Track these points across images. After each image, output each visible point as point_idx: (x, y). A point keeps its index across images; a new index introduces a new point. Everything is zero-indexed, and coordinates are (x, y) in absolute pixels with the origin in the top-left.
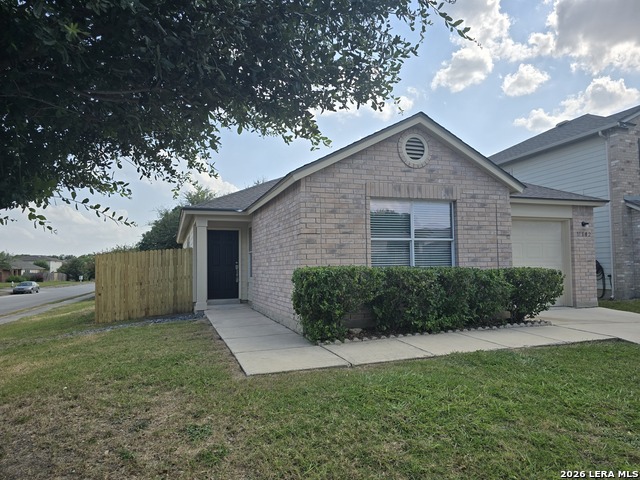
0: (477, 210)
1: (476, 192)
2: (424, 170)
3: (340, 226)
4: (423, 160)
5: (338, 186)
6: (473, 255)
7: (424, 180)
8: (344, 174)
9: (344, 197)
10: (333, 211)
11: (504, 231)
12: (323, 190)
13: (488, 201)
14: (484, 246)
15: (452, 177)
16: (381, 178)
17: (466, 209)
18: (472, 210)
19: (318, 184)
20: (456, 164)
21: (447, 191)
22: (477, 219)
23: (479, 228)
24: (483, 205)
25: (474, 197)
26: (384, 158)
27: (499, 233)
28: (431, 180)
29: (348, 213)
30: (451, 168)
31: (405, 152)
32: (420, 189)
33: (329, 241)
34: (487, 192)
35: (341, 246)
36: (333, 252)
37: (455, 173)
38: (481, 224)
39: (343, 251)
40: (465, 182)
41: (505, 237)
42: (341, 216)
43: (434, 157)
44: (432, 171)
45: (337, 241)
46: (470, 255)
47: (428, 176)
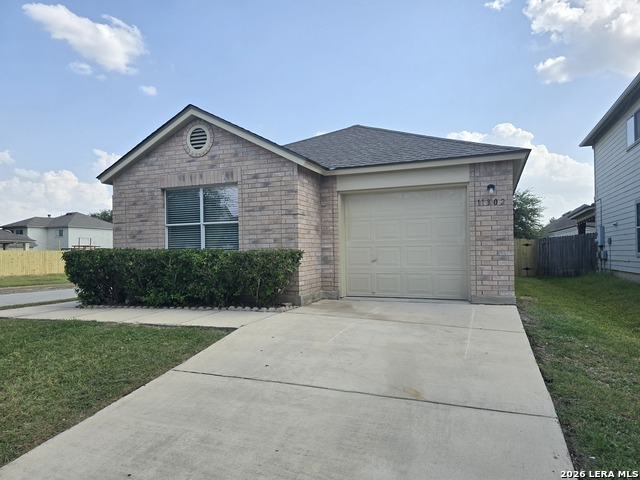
0: (259, 190)
1: (257, 171)
2: (206, 158)
3: (139, 216)
4: (205, 147)
5: (138, 182)
6: (254, 237)
7: (206, 167)
8: (142, 171)
9: (142, 191)
10: (135, 204)
11: (290, 211)
12: (127, 187)
13: (271, 180)
14: (267, 227)
15: (233, 159)
16: (170, 171)
17: (248, 191)
18: (254, 190)
19: (123, 183)
20: (238, 146)
21: (227, 175)
22: (259, 199)
23: (262, 208)
24: (266, 185)
25: (256, 177)
26: (172, 153)
27: (284, 212)
28: (212, 167)
29: (145, 204)
30: (233, 151)
31: (189, 143)
32: (201, 176)
33: (132, 228)
34: (270, 170)
35: (140, 232)
36: (134, 237)
37: (236, 155)
38: (264, 204)
39: (140, 236)
40: (246, 163)
41: (291, 217)
42: (140, 207)
43: (214, 143)
44: (213, 157)
45: (137, 228)
46: (251, 237)
47: (210, 162)
